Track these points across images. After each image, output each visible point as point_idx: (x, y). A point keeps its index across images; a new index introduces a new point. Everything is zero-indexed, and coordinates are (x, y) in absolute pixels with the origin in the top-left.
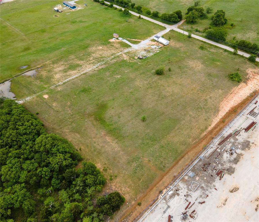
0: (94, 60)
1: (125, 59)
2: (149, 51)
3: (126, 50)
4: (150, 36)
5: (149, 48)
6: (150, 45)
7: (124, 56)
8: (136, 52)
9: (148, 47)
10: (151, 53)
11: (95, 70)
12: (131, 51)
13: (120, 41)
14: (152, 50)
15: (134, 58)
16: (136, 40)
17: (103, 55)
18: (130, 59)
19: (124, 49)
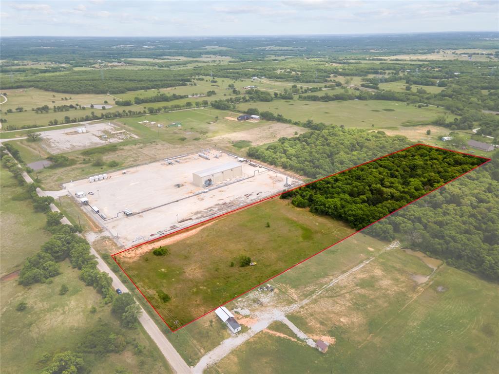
0: (342, 292)
1: (293, 290)
2: (256, 301)
3: (294, 308)
4: (247, 343)
5: (253, 310)
6: (251, 318)
7: (295, 297)
8: (276, 302)
9: (257, 313)
10: (252, 297)
11: (333, 275)
12: (285, 306)
13: (311, 337)
14: (250, 305)
15: (280, 291)
16: (278, 334)
17: (331, 300)
18: (286, 290)
19: (297, 311)
